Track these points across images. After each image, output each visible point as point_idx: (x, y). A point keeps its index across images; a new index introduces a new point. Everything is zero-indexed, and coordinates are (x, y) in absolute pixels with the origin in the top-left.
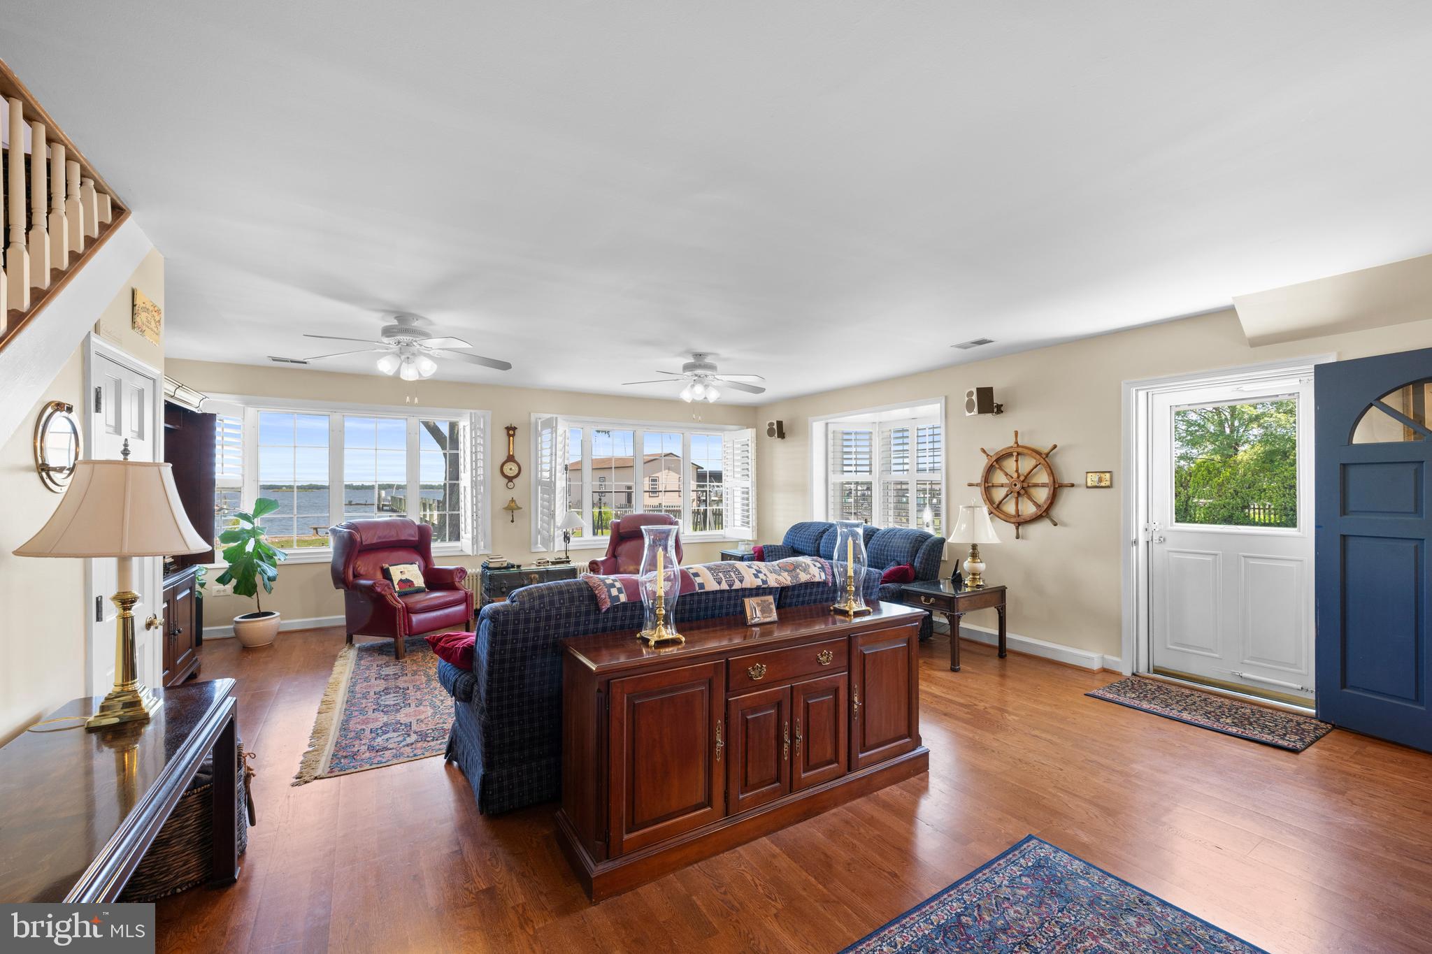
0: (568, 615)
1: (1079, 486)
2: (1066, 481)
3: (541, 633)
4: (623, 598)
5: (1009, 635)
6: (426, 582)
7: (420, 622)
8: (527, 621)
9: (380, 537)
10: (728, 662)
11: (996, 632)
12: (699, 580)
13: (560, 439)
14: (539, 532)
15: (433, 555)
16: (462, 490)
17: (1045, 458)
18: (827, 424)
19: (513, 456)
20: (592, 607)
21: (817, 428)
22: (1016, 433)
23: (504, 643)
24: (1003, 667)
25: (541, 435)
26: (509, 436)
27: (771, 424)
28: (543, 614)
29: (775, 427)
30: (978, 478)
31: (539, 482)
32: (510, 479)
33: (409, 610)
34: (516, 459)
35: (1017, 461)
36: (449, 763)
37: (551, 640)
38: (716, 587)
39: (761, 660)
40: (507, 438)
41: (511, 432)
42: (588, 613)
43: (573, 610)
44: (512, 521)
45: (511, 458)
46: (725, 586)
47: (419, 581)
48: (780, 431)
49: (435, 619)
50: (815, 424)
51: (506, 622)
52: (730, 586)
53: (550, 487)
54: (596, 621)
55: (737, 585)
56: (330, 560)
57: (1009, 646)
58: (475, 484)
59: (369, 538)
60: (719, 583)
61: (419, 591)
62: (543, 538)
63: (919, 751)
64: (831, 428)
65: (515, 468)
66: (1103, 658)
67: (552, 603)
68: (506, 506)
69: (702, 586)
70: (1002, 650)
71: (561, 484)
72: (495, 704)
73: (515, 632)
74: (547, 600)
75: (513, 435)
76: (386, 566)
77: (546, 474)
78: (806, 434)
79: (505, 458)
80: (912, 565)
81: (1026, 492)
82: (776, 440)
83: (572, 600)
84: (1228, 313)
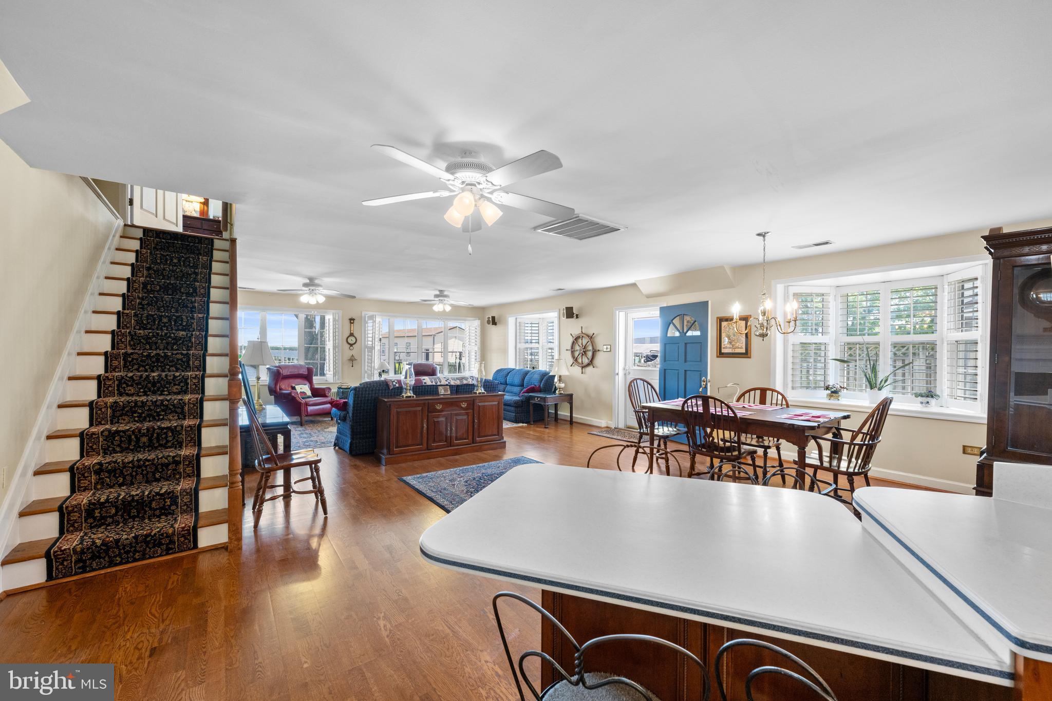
0: (379, 390)
1: (601, 351)
2: (598, 349)
3: (370, 395)
4: (397, 385)
5: (574, 415)
6: (312, 394)
7: (311, 410)
8: (366, 391)
9: (290, 372)
10: (428, 403)
11: (569, 415)
12: (424, 381)
13: (377, 325)
14: (366, 372)
15: (314, 382)
16: (327, 350)
17: (591, 337)
18: (516, 318)
19: (353, 333)
20: (387, 388)
21: (511, 321)
22: (582, 327)
23: (358, 397)
24: (571, 428)
25: (367, 323)
26: (351, 323)
27: (489, 318)
28: (371, 389)
29: (491, 319)
30: (569, 348)
31: (366, 347)
32: (351, 345)
33: (307, 404)
34: (355, 335)
35: (582, 340)
36: (335, 448)
37: (373, 398)
38: (431, 384)
39: (440, 403)
40: (350, 324)
41: (352, 321)
42: (385, 390)
43: (381, 388)
44: (352, 366)
45: (352, 335)
46: (434, 384)
47: (309, 393)
48: (494, 321)
49: (318, 410)
50: (510, 318)
51: (359, 391)
52: (436, 384)
53: (372, 348)
54: (388, 393)
55: (439, 384)
56: (267, 384)
57: (574, 420)
58: (334, 347)
59: (285, 372)
60: (432, 383)
61: (309, 397)
62: (368, 375)
63: (502, 441)
64: (519, 320)
65: (354, 340)
66: (607, 422)
67: (373, 386)
68: (349, 358)
69: (425, 383)
70: (571, 422)
71: (377, 348)
72: (355, 418)
73: (362, 394)
74: (372, 385)
75: (353, 323)
76: (293, 385)
77: (370, 343)
78: (506, 323)
79: (349, 335)
80: (540, 386)
81: (585, 353)
82: (491, 327)
83: (380, 385)
84: (634, 285)
